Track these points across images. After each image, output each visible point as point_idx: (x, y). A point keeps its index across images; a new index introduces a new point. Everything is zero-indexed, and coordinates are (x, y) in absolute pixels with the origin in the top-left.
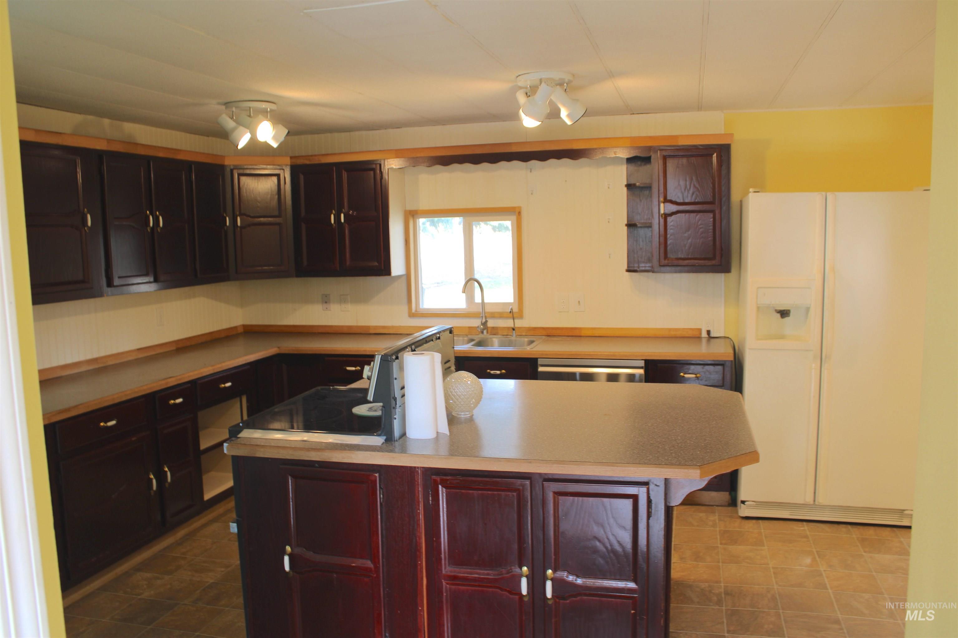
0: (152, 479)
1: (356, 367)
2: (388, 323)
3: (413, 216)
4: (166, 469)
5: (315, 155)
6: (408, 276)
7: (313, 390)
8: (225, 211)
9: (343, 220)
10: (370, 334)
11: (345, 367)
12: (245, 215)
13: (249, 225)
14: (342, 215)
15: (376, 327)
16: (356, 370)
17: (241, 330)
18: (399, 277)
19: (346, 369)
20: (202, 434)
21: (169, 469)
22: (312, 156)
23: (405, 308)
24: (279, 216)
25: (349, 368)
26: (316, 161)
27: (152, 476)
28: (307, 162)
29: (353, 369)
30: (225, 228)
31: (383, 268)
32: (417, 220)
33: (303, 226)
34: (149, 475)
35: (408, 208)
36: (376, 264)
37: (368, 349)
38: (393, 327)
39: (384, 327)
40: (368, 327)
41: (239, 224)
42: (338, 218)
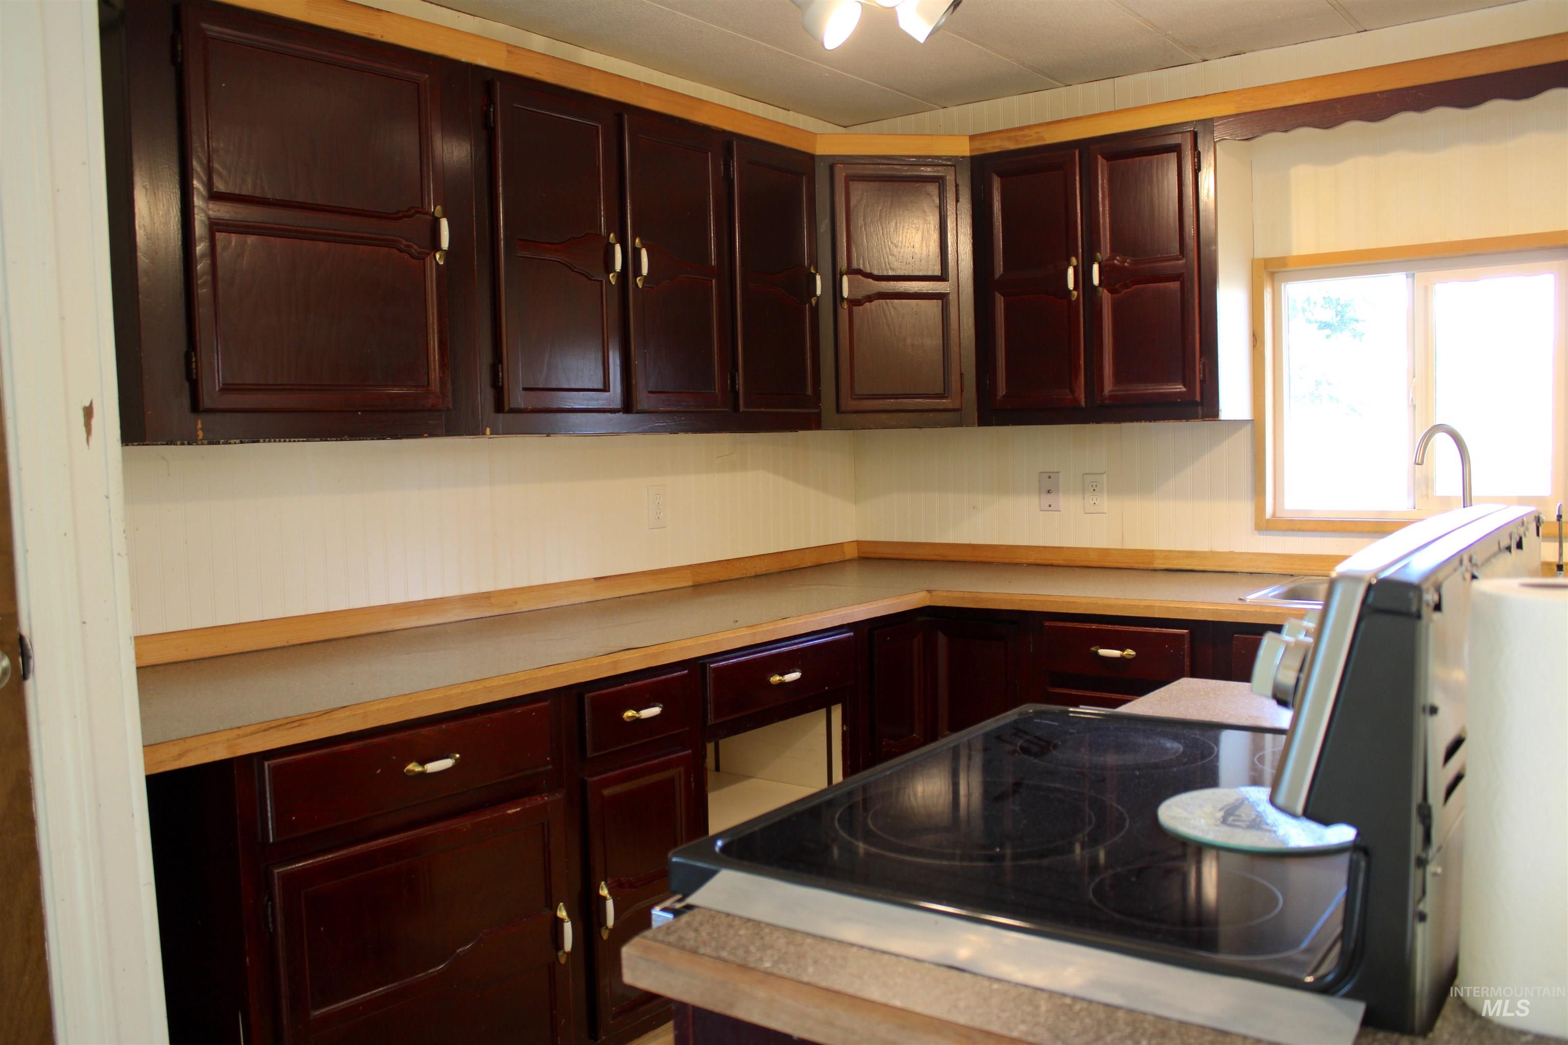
0: (562, 921)
1: (1123, 650)
2: (1202, 545)
3: (1272, 275)
4: (604, 892)
5: (1029, 127)
6: (1256, 425)
7: (1011, 715)
8: (814, 261)
9: (1096, 281)
10: (1155, 570)
11: (1093, 649)
12: (859, 272)
13: (870, 298)
14: (1096, 267)
15: (1169, 554)
16: (1122, 658)
17: (851, 553)
18: (1236, 424)
19: (1096, 653)
20: (713, 799)
21: (610, 893)
22: (1021, 129)
23: (1246, 509)
24: (943, 278)
25: (1103, 652)
26: (1031, 141)
27: (562, 913)
28: (1011, 146)
29: (1116, 653)
30: (813, 301)
31: (1198, 399)
32: (1283, 284)
33: (1000, 302)
34: (555, 909)
35: (1264, 251)
36: (1180, 388)
37: (1158, 604)
38: (1214, 554)
39: (1190, 554)
40: (1151, 554)
41: (846, 294)
42: (1084, 275)
